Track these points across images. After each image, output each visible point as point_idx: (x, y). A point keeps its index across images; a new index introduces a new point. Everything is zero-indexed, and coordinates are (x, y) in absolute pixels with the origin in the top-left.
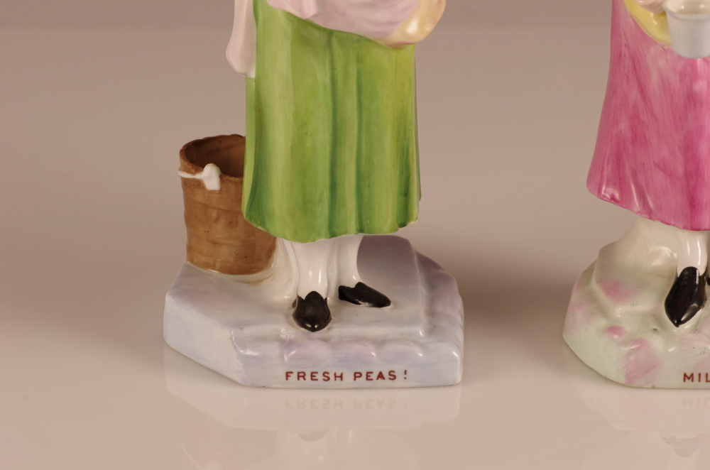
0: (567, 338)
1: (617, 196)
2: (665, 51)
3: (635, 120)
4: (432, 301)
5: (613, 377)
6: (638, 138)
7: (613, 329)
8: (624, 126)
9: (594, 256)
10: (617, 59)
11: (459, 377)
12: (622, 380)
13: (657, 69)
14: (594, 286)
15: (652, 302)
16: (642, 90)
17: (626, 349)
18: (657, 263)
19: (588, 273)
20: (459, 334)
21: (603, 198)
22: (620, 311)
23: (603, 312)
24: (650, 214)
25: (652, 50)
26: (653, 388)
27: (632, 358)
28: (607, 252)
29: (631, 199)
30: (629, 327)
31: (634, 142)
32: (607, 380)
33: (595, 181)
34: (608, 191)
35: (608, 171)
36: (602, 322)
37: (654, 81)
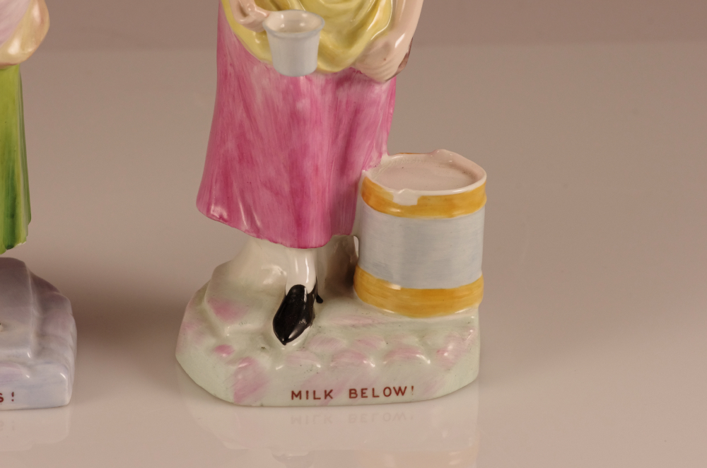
0: (179, 358)
1: (225, 215)
2: (268, 69)
3: (242, 140)
4: (44, 322)
5: (222, 396)
6: (245, 157)
7: (222, 348)
8: (231, 145)
9: (208, 276)
10: (223, 78)
11: (67, 398)
12: (231, 398)
13: (261, 87)
14: (206, 306)
15: (260, 321)
16: (248, 109)
17: (233, 368)
18: (269, 281)
19: (200, 294)
20: (70, 356)
21: (212, 217)
22: (230, 330)
23: (213, 331)
24: (258, 233)
25: (256, 69)
26: (262, 406)
27: (240, 377)
28: (221, 272)
29: (239, 218)
30: (237, 346)
31: (241, 161)
32: (217, 399)
33: (204, 202)
34: (217, 210)
35: (216, 190)
36: (211, 342)
37: (259, 99)
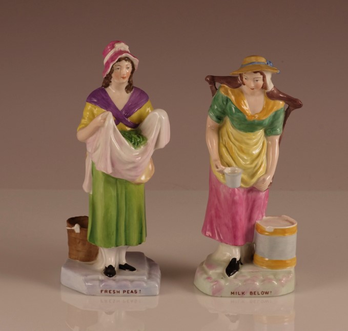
0: (195, 283)
1: (211, 235)
2: (225, 186)
4: (150, 274)
5: (208, 294)
6: (218, 216)
7: (209, 278)
8: (213, 212)
9: (205, 258)
10: (211, 190)
11: (158, 293)
12: (211, 294)
13: (223, 192)
14: (204, 266)
15: (221, 270)
16: (219, 200)
17: (212, 284)
18: (225, 258)
19: (202, 263)
20: (159, 280)
21: (206, 236)
22: (211, 272)
23: (206, 273)
24: (221, 241)
25: (221, 186)
26: (221, 297)
27: (214, 287)
28: (210, 257)
29: (215, 236)
30: (214, 277)
31: (216, 217)
32: (207, 295)
33: (204, 231)
34: (208, 233)
35: (208, 227)
36: (205, 276)
